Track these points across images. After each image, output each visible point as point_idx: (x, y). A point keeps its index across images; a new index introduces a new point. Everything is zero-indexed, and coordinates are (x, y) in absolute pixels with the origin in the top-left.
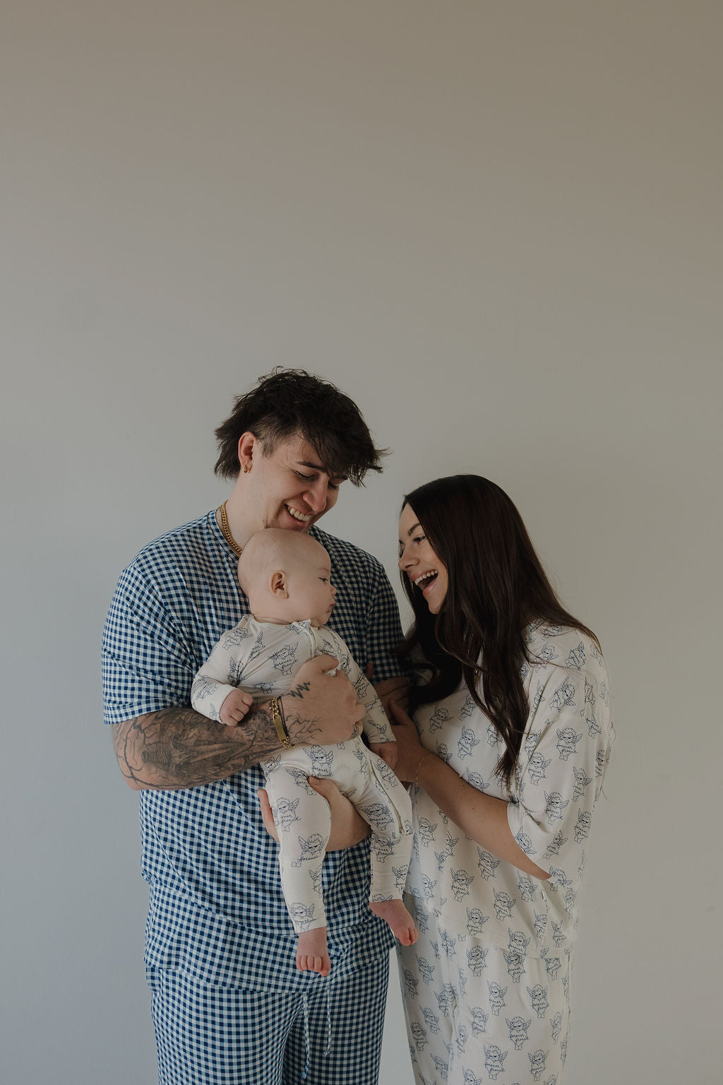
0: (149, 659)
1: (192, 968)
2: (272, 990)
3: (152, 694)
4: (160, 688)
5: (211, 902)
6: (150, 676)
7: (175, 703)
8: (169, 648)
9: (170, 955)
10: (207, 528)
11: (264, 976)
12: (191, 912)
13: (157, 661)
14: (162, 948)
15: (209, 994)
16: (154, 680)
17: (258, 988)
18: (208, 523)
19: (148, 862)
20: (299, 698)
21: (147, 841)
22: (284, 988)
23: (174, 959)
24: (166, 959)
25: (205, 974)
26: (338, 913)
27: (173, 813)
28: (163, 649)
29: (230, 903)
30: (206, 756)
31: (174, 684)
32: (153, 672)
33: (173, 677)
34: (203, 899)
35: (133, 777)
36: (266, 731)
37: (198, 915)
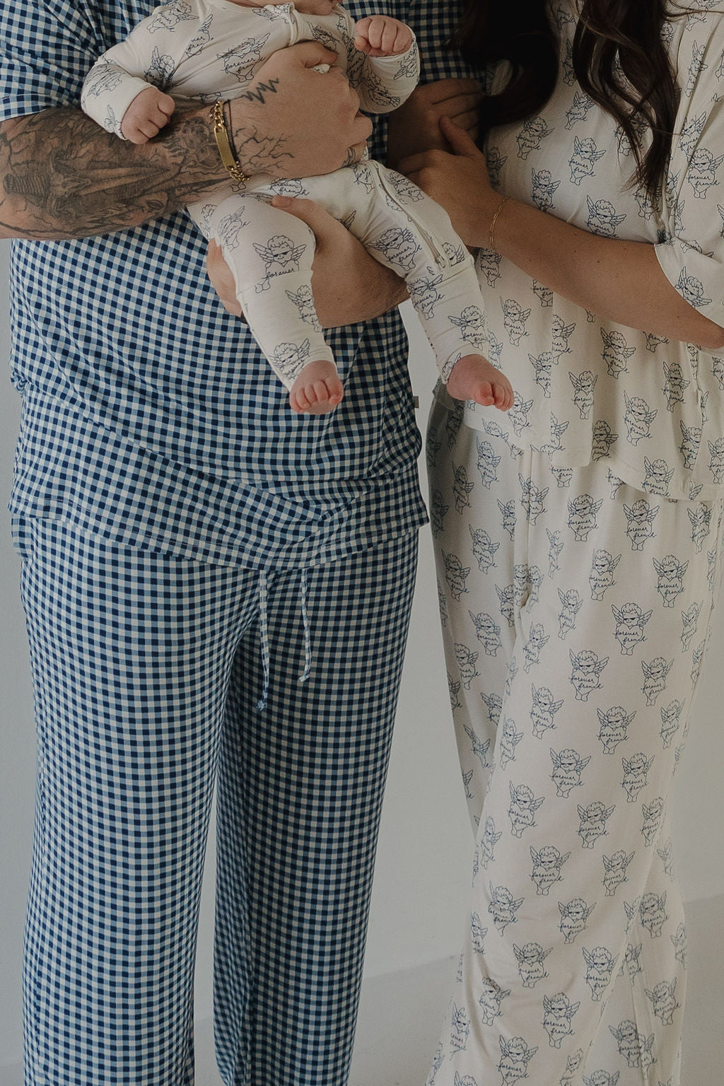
0: (27, 33)
1: (83, 517)
2: (210, 560)
3: (28, 87)
4: (42, 78)
5: (115, 418)
6: (27, 58)
7: (66, 103)
8: (62, 19)
9: (48, 497)
11: (198, 536)
12: (83, 431)
13: (40, 36)
14: (35, 486)
15: (108, 556)
16: (34, 66)
17: (188, 553)
19: (21, 356)
20: (259, 102)
21: (20, 325)
22: (228, 558)
23: (54, 504)
24: (41, 502)
25: (103, 526)
26: (324, 455)
27: (60, 281)
28: (52, 18)
29: (146, 421)
30: (106, 186)
31: (66, 74)
32: (33, 54)
33: (65, 64)
34: (103, 414)
36: (202, 151)
37: (94, 435)
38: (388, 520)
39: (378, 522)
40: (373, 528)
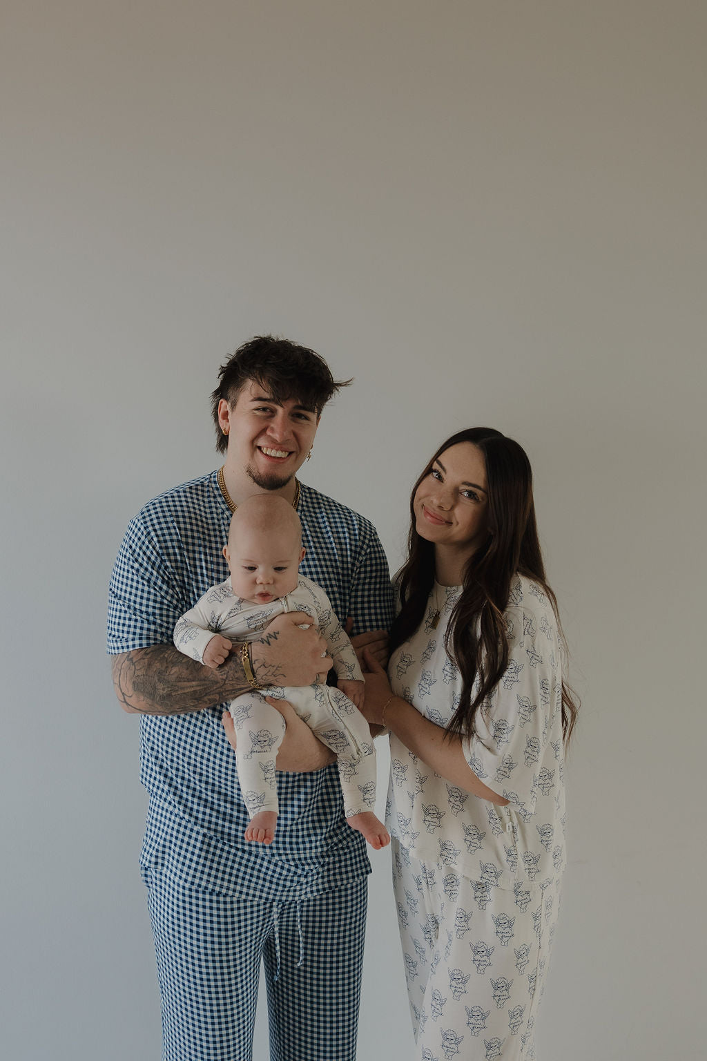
0: (144, 602)
1: (174, 870)
2: (244, 897)
3: (145, 632)
4: (152, 627)
5: (190, 815)
6: (144, 616)
7: (165, 641)
8: (163, 594)
9: (157, 857)
10: (208, 486)
11: (236, 883)
12: (174, 822)
13: (151, 603)
14: (151, 850)
15: (187, 892)
16: (148, 620)
17: (231, 893)
18: (210, 482)
19: (144, 775)
20: (267, 645)
21: (144, 758)
22: (254, 896)
23: (160, 861)
24: (153, 860)
25: (184, 876)
26: (307, 839)
27: (163, 736)
28: (158, 594)
29: (207, 818)
30: (186, 691)
31: (165, 624)
32: (147, 613)
33: (165, 619)
34: (184, 812)
35: (125, 702)
36: (236, 672)
37: (180, 825)
38: (347, 872)
39: (341, 873)
40: (338, 877)
